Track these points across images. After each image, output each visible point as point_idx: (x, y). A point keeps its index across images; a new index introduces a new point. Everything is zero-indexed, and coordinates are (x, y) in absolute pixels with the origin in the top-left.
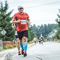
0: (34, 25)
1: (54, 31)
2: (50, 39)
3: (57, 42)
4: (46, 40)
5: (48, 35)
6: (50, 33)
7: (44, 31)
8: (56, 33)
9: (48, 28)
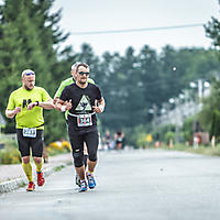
0: (85, 47)
1: (196, 89)
2: (169, 133)
3: (208, 150)
4: (149, 138)
5: (163, 111)
6: (172, 101)
7: (140, 84)
8: (205, 102)
9: (165, 70)
